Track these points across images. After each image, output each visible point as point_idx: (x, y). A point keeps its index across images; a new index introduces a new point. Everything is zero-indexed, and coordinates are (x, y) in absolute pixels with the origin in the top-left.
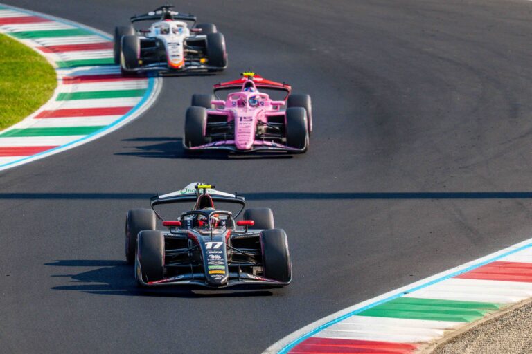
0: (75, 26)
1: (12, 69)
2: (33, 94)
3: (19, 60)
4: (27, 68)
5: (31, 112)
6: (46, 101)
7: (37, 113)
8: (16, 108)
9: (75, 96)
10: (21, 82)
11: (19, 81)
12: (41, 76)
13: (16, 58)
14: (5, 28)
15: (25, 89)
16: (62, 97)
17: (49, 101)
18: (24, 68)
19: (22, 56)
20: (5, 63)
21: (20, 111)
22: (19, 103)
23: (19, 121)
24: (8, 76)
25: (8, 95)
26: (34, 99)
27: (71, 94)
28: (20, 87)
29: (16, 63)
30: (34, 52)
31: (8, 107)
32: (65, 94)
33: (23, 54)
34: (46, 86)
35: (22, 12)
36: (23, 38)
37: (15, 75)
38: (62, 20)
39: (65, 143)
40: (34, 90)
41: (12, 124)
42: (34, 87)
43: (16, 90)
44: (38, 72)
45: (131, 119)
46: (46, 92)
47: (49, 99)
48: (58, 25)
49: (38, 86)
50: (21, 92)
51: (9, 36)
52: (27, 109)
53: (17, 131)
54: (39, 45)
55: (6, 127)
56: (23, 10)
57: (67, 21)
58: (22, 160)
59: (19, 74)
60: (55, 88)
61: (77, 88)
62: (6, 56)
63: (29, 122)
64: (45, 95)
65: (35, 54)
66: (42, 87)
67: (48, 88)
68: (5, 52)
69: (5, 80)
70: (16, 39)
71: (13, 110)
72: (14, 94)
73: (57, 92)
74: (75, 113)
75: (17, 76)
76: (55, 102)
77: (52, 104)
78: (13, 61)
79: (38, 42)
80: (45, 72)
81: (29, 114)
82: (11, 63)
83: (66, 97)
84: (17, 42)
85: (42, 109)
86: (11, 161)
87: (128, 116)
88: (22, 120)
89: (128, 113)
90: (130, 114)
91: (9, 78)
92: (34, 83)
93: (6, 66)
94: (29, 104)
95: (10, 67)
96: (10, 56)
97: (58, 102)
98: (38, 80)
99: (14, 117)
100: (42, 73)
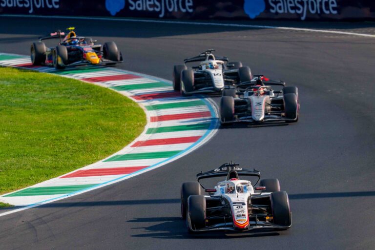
0: (158, 80)
1: (114, 113)
2: (130, 129)
3: (118, 106)
4: (125, 111)
5: (129, 142)
6: (139, 134)
7: (133, 143)
8: (118, 140)
9: (160, 130)
10: (121, 121)
11: (119, 121)
12: (136, 116)
13: (117, 105)
14: (108, 84)
15: (124, 126)
16: (150, 131)
17: (142, 134)
18: (123, 111)
19: (121, 103)
20: (109, 109)
21: (121, 142)
22: (119, 137)
23: (120, 150)
24: (111, 117)
25: (112, 131)
26: (130, 133)
27: (157, 128)
28: (120, 125)
29: (117, 108)
30: (130, 100)
31: (112, 140)
32: (153, 129)
33: (121, 101)
34: (138, 124)
35: (120, 71)
36: (121, 90)
37: (116, 117)
38: (149, 76)
39: (153, 164)
40: (130, 127)
41: (115, 152)
42: (129, 125)
43: (117, 128)
44: (132, 114)
45: (200, 145)
46: (139, 128)
47: (141, 133)
48: (145, 80)
49: (133, 124)
50: (121, 129)
51: (111, 89)
52: (126, 141)
53: (119, 157)
54: (132, 95)
55: (111, 154)
56: (120, 70)
57: (153, 77)
58: (123, 177)
59: (119, 116)
60: (145, 125)
61: (160, 124)
62: (109, 103)
63: (127, 150)
64: (138, 130)
65: (131, 101)
66: (136, 125)
67: (141, 125)
68: (109, 101)
69: (109, 121)
70: (116, 91)
71: (116, 142)
72: (116, 131)
73: (147, 128)
74: (159, 142)
75: (118, 117)
76: (146, 135)
77: (144, 137)
78: (114, 107)
79: (132, 93)
80: (137, 113)
81: (127, 144)
82: (113, 109)
83: (153, 131)
84: (117, 93)
85: (136, 140)
86: (115, 178)
87: (198, 143)
88: (122, 148)
89: (198, 141)
90: (200, 141)
91: (112, 119)
92: (130, 122)
93: (109, 110)
94: (127, 137)
95: (112, 111)
96: (113, 103)
97: (148, 135)
98: (132, 120)
99: (116, 147)
100: (135, 114)
